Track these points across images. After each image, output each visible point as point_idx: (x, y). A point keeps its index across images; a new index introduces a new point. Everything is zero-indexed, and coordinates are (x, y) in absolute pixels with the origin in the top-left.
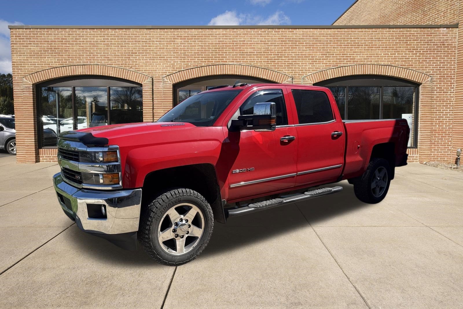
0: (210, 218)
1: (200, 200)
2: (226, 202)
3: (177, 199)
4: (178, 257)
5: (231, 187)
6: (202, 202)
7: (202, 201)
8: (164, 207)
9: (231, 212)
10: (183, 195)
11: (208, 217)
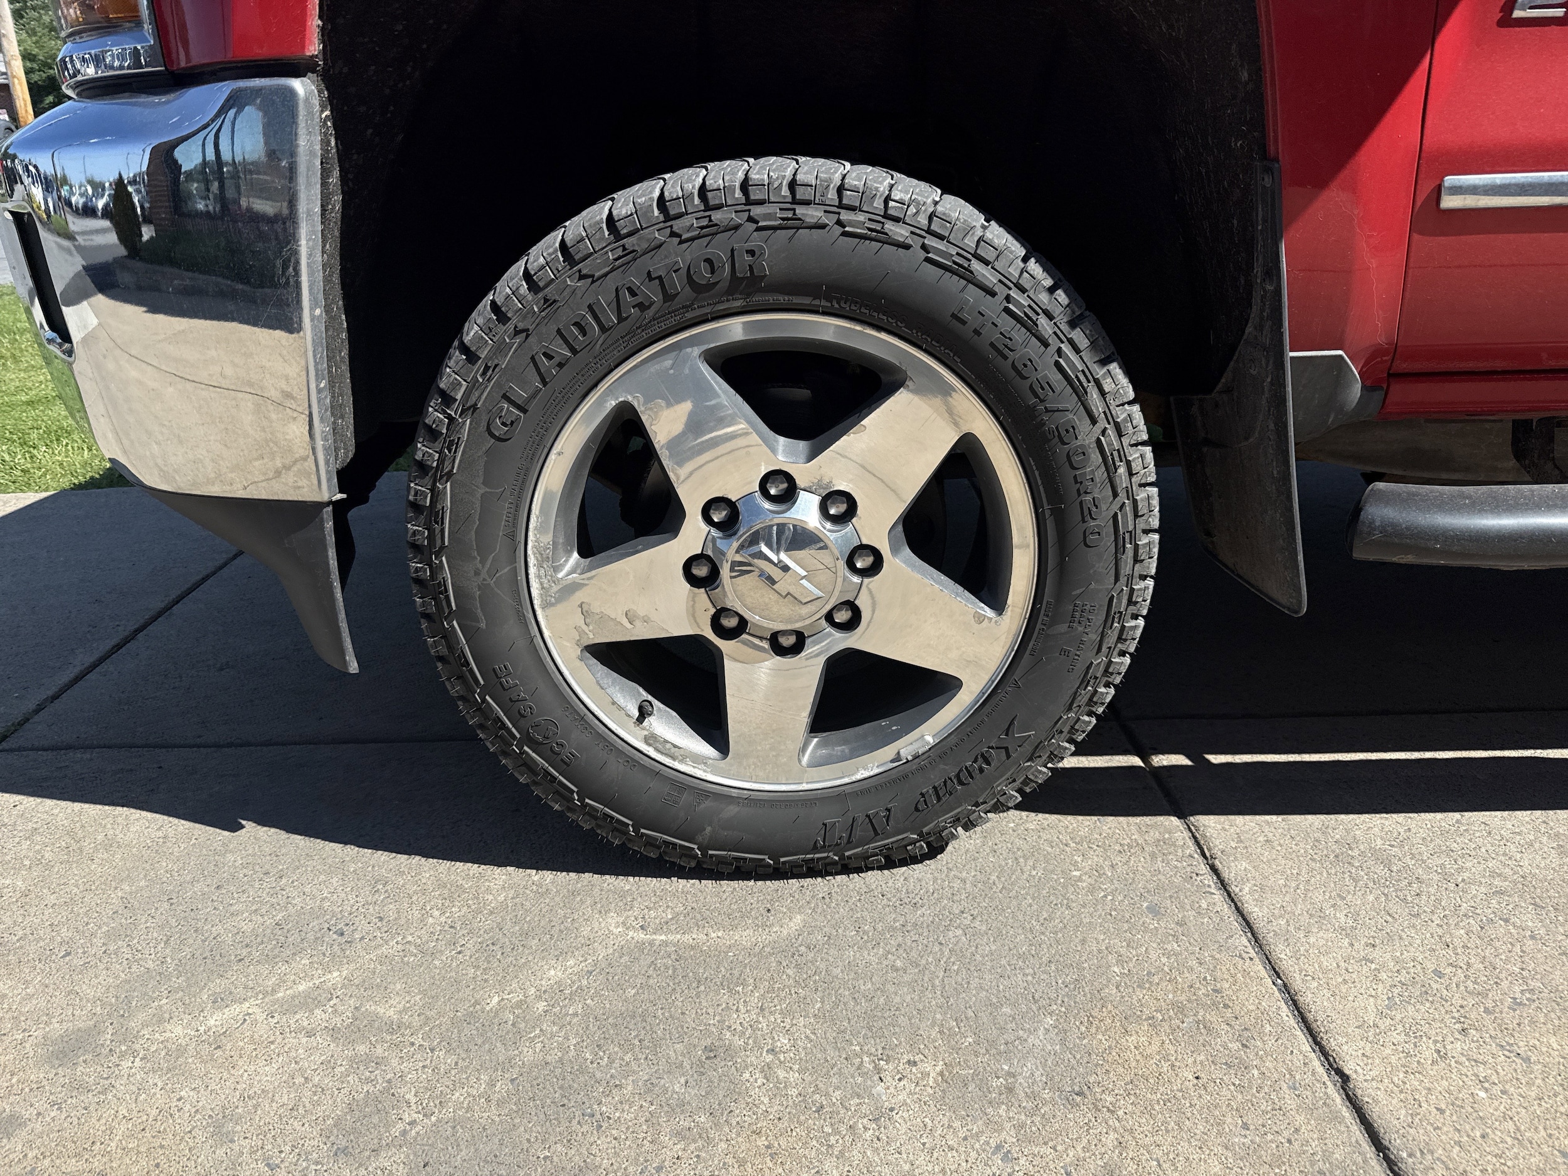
0: (1102, 521)
1: (992, 307)
2: (1356, 390)
3: (718, 249)
4: (732, 810)
5: (1449, 202)
6: (1019, 335)
7: (1030, 327)
8: (565, 316)
9: (1405, 501)
10: (794, 224)
11: (1086, 514)
